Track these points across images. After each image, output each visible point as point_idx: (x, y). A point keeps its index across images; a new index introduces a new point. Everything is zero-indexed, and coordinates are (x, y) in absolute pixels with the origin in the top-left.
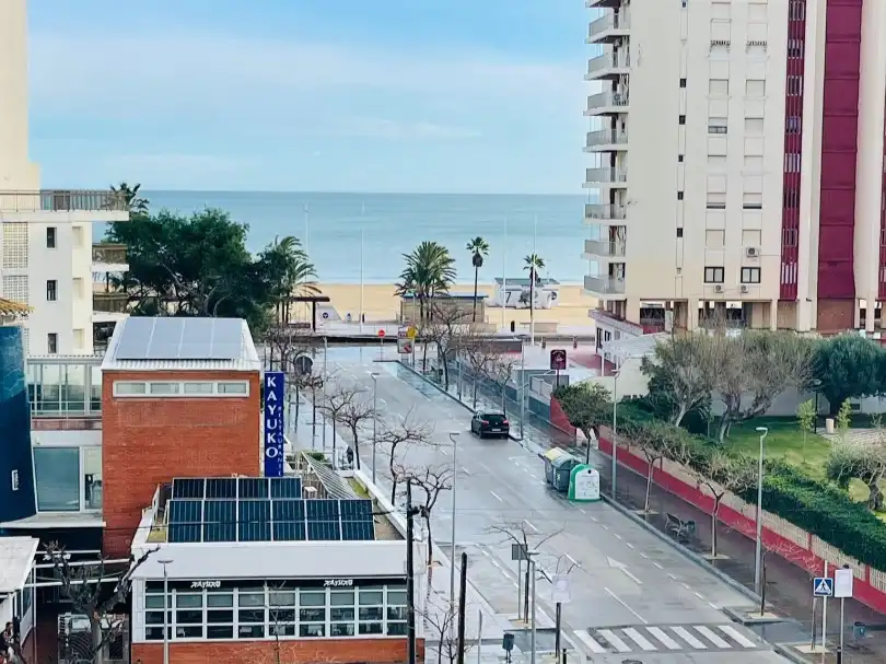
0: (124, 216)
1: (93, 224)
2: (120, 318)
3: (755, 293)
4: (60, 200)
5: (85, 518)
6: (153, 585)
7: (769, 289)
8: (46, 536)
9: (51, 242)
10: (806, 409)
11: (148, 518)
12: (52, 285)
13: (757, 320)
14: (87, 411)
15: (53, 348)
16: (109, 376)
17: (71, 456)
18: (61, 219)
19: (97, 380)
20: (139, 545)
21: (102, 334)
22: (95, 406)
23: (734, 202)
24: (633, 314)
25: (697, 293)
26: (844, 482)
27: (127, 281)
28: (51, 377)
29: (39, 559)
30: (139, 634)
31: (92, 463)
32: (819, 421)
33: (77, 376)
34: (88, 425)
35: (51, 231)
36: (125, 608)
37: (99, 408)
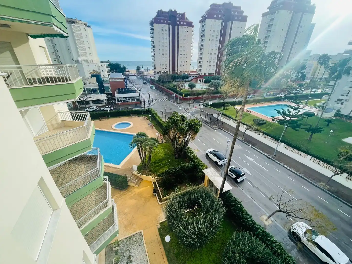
0: (109, 63)
1: (106, 64)
2: (110, 74)
3: (167, 71)
4: (102, 62)
5: (110, 92)
6: (117, 98)
7: (168, 70)
8: (107, 94)
9: (102, 66)
10: (171, 81)
11: (116, 92)
12: (103, 70)
13: (167, 73)
14: (108, 83)
15: (104, 77)
16: (110, 79)
17: (108, 87)
18: (102, 64)
19: (109, 80)
20: (115, 94)
21: (109, 75)
22: (109, 82)
23: (165, 62)
24: (157, 72)
25: (162, 71)
26: (174, 87)
27: (110, 70)
28: (104, 79)
29: (106, 96)
30: (117, 102)
31: (110, 87)
32: (172, 82)
33: (107, 79)
34: (109, 84)
35: (102, 65)
36: (115, 100)
37: (110, 82)
